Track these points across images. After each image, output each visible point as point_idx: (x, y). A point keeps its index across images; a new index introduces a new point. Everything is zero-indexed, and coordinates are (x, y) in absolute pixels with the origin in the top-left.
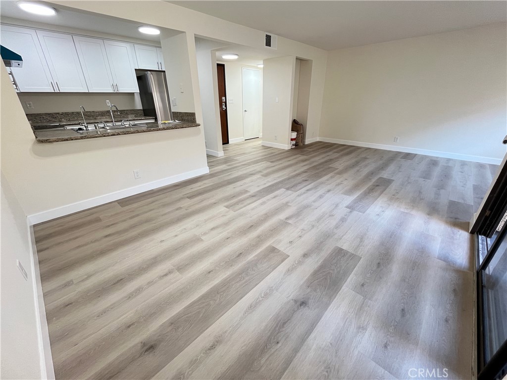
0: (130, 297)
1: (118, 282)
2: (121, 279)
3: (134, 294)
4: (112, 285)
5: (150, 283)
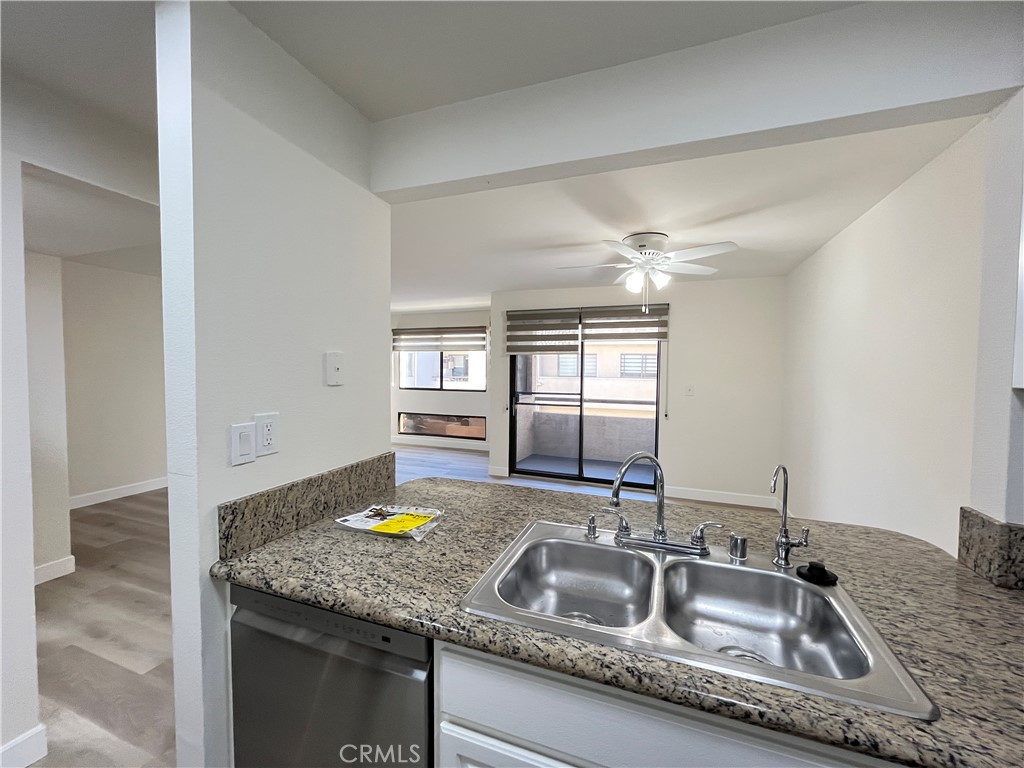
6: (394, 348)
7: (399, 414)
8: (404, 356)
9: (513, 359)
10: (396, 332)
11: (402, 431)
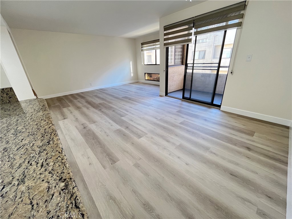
0: (237, 164)
1: (233, 175)
2: (231, 174)
3: (234, 163)
4: (238, 177)
5: (224, 158)
6: (142, 50)
7: (145, 74)
8: (145, 52)
9: (167, 49)
10: (142, 44)
11: (146, 79)
